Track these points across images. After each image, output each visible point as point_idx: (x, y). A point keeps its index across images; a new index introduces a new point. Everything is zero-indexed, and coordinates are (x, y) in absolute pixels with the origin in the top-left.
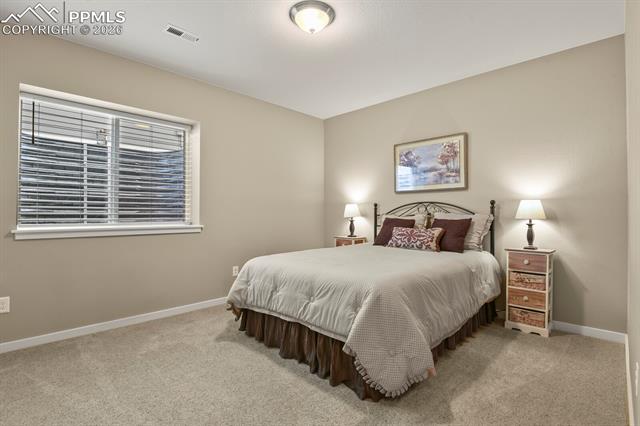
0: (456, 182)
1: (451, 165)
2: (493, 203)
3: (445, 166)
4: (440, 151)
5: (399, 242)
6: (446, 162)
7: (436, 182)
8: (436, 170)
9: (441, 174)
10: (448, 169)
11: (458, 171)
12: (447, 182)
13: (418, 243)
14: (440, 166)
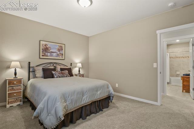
0: (62, 57)
1: (61, 52)
2: (71, 64)
3: (59, 52)
4: (58, 47)
5: (60, 76)
6: (60, 51)
7: (56, 57)
8: (56, 53)
9: (58, 55)
10: (60, 53)
11: (62, 54)
12: (60, 57)
13: (66, 75)
14: (58, 52)
